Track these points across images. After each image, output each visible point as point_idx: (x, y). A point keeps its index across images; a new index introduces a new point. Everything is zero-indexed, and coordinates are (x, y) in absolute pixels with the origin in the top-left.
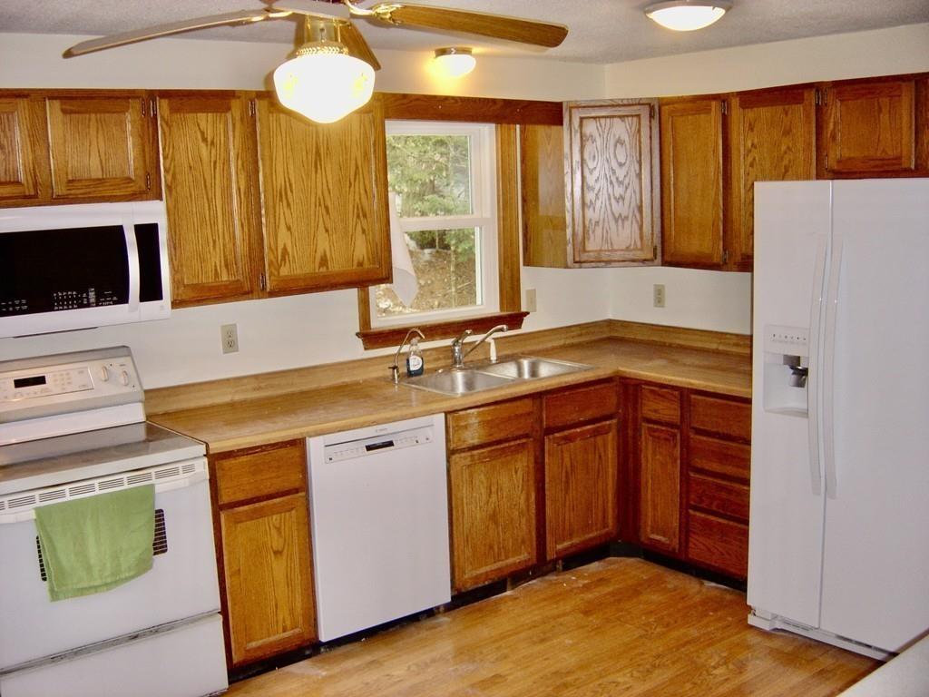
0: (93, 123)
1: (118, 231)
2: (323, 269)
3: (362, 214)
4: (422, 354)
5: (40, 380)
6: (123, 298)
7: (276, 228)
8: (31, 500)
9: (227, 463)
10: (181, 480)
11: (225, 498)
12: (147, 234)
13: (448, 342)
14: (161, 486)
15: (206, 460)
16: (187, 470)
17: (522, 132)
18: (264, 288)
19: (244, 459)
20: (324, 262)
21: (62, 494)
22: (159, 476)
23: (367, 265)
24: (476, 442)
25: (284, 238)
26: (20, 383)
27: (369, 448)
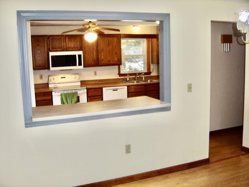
0: (73, 40)
1: (75, 56)
2: (109, 63)
3: (116, 53)
4: (129, 78)
5: (65, 78)
6: (76, 65)
7: (101, 55)
8: (60, 92)
9: (89, 90)
10: (82, 92)
11: (89, 95)
12: (80, 56)
13: (134, 77)
14: (79, 92)
15: (86, 89)
16: (83, 90)
17: (151, 40)
18: (99, 65)
19: (92, 90)
20: (109, 61)
21: (65, 92)
22: (79, 91)
23: (117, 62)
24: (133, 91)
25: (102, 57)
26: (61, 78)
27: (113, 90)
